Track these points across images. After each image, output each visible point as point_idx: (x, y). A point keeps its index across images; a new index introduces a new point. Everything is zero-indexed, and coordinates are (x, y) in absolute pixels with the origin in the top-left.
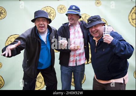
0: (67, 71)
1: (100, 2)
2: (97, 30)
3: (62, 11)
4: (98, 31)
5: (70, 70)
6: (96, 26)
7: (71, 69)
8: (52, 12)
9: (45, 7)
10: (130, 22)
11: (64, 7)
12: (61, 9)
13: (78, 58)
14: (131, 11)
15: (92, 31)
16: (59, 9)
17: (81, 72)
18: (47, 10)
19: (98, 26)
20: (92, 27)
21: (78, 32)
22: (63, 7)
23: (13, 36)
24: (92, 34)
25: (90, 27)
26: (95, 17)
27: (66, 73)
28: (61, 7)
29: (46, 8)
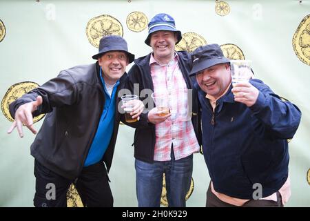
0: (151, 171)
1: (226, 6)
2: (214, 78)
3: (137, 26)
4: (216, 80)
5: (159, 169)
6: (211, 69)
7: (160, 167)
8: (114, 28)
9: (99, 17)
10: (297, 54)
11: (142, 18)
12: (136, 21)
13: (177, 143)
14: (299, 28)
15: (202, 81)
16: (131, 22)
17: (184, 173)
18: (102, 24)
19: (216, 69)
20: (202, 73)
21: (175, 79)
22: (140, 16)
23: (21, 86)
24: (203, 87)
25: (199, 73)
26: (210, 48)
27: (148, 177)
28: (136, 18)
29: (100, 19)
